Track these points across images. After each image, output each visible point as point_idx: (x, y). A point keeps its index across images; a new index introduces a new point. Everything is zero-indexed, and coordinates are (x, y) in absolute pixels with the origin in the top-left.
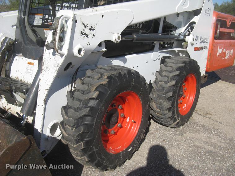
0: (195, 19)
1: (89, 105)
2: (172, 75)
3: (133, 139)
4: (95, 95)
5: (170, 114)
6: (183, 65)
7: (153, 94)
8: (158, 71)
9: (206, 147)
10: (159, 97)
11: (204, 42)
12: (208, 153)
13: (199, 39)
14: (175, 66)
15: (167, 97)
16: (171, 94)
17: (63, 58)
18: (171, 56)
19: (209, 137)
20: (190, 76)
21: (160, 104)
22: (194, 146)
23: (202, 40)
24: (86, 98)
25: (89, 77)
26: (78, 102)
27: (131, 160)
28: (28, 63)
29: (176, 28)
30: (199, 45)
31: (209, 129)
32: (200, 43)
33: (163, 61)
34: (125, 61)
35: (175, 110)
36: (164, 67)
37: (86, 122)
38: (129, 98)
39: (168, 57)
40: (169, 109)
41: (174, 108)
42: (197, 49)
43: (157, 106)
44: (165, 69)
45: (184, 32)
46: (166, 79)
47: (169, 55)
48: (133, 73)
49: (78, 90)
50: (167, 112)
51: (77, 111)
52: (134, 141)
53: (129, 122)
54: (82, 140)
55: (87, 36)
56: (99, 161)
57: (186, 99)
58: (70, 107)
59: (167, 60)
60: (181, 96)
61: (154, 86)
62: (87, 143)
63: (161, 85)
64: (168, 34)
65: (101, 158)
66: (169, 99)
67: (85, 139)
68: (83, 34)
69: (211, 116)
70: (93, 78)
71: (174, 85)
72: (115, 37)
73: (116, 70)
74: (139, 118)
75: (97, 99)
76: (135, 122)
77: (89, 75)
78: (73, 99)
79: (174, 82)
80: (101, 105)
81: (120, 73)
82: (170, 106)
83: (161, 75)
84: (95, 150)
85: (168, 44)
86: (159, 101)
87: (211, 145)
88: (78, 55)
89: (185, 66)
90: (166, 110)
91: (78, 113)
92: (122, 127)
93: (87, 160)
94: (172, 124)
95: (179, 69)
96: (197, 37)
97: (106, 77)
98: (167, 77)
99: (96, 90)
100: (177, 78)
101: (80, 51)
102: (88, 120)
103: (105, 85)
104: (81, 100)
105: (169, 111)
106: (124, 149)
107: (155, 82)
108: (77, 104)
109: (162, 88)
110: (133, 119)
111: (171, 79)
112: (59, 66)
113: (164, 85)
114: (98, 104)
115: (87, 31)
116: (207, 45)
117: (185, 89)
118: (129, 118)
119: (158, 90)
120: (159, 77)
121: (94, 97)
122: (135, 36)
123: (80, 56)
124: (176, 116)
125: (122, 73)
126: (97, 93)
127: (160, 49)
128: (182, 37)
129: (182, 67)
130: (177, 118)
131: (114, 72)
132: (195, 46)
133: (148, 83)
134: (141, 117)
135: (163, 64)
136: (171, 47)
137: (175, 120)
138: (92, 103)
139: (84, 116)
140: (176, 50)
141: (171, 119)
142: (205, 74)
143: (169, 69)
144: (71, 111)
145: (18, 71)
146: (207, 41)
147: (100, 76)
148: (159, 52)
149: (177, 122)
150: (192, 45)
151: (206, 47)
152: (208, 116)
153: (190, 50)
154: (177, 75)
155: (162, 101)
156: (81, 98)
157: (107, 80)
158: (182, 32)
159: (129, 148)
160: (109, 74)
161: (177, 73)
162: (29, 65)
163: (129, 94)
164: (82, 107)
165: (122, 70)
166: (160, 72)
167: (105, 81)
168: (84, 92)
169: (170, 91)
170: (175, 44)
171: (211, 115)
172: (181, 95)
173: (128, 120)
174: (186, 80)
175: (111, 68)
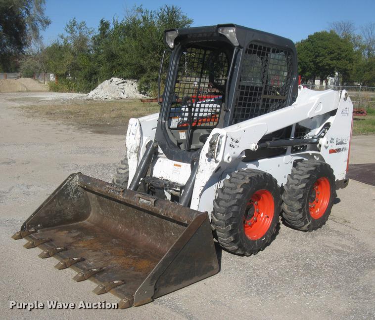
0: (331, 120)
1: (236, 198)
2: (302, 178)
3: (266, 231)
4: (241, 190)
5: (300, 216)
6: (313, 168)
7: (284, 196)
8: (289, 175)
9: (334, 246)
10: (290, 199)
11: (341, 143)
12: (335, 250)
13: (335, 141)
14: (306, 170)
15: (298, 199)
16: (301, 196)
17: (218, 164)
18: (305, 159)
19: (340, 240)
20: (322, 179)
21: (291, 206)
22: (323, 245)
23: (339, 141)
24: (235, 192)
25: (235, 178)
26: (228, 196)
27: (264, 251)
28: (175, 165)
29: (310, 130)
30: (335, 147)
31: (342, 234)
32: (337, 145)
33: (295, 164)
34: (257, 165)
35: (306, 211)
36: (296, 170)
37: (234, 210)
38: (264, 195)
39: (301, 161)
40: (300, 210)
41: (304, 210)
42: (332, 151)
43: (288, 208)
44: (296, 173)
45: (318, 134)
46: (297, 182)
47: (302, 158)
48: (267, 175)
49: (227, 187)
50: (297, 213)
51: (228, 202)
52: (267, 233)
53: (262, 217)
54: (230, 223)
55: (234, 147)
56: (240, 242)
57: (320, 203)
58: (222, 199)
59: (299, 163)
60: (313, 200)
61: (285, 188)
62: (234, 226)
63: (292, 188)
64: (301, 138)
65: (243, 241)
66: (300, 200)
67: (233, 223)
68: (231, 146)
69: (348, 224)
70: (239, 179)
71: (304, 188)
72: (253, 147)
73: (254, 173)
74: (272, 213)
75: (242, 194)
76: (268, 217)
77: (234, 176)
78: (224, 194)
79: (304, 185)
80: (245, 198)
81: (258, 175)
82: (301, 207)
83: (293, 179)
84: (239, 232)
85: (301, 147)
86: (290, 202)
87: (340, 246)
88: (227, 161)
89: (315, 169)
90: (297, 211)
91: (228, 203)
92: (256, 221)
93: (232, 240)
94: (303, 226)
95: (310, 172)
96: (332, 139)
97: (248, 178)
98: (298, 179)
99: (241, 187)
100: (307, 181)
101: (229, 158)
102: (235, 209)
103: (248, 184)
104: (230, 194)
105: (300, 213)
106: (259, 238)
107: (286, 185)
108: (227, 197)
109: (293, 190)
110: (267, 214)
111: (302, 181)
112: (214, 169)
113: (295, 188)
114: (243, 197)
115: (234, 144)
116: (347, 146)
117: (318, 192)
118: (262, 214)
119: (289, 192)
120: (291, 180)
121: (240, 192)
122: (268, 143)
123: (228, 162)
124: (307, 218)
125: (260, 176)
126: (242, 189)
127: (292, 152)
128: (315, 140)
129: (312, 171)
130: (308, 220)
131: (254, 175)
132: (330, 148)
133: (280, 186)
134: (273, 212)
135: (295, 167)
136: (304, 150)
137: (306, 223)
138: (238, 197)
139: (233, 205)
140: (310, 152)
141: (302, 221)
142: (345, 178)
143: (300, 172)
144: (222, 203)
145: (162, 171)
146: (346, 142)
147: (243, 177)
148: (292, 156)
149: (308, 224)
150: (326, 148)
151: (344, 149)
152: (346, 224)
153: (324, 153)
154: (308, 178)
155: (293, 202)
156: (230, 193)
157: (249, 180)
158: (316, 134)
159: (263, 238)
160: (250, 176)
161: (308, 176)
162: (176, 167)
163: (264, 192)
164: (231, 199)
165: (259, 173)
166: (291, 176)
167: (247, 181)
168: (232, 188)
169: (300, 193)
170: (309, 146)
171: (350, 223)
172: (314, 198)
173: (262, 215)
174: (318, 183)
175: (250, 171)
